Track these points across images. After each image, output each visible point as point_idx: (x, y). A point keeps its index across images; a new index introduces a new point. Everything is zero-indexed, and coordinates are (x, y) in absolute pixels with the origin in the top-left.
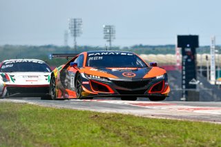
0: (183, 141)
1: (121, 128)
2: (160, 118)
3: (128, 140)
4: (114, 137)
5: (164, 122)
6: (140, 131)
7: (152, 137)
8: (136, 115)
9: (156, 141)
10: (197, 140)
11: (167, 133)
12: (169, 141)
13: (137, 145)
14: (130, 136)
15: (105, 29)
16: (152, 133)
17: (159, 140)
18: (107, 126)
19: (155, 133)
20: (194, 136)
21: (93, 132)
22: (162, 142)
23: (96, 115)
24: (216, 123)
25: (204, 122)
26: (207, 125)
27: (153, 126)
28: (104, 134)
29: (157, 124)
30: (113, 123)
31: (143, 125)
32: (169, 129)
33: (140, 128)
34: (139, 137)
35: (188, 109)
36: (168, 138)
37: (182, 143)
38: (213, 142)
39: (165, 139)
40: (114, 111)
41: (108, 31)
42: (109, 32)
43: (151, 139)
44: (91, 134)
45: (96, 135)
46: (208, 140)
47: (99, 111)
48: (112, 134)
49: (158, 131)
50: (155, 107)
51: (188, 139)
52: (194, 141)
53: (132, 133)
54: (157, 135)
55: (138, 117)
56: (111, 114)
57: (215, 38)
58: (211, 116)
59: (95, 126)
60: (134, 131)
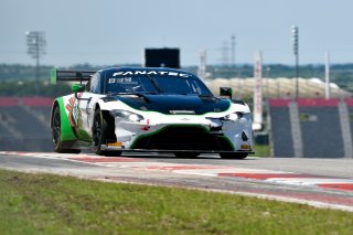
0: (156, 218)
1: (56, 198)
2: (118, 182)
3: (68, 218)
4: (45, 212)
5: (126, 188)
6: (87, 204)
7: (106, 213)
8: (81, 177)
9: (113, 219)
10: (178, 217)
11: (130, 207)
12: (133, 218)
13: (83, 225)
14: (71, 211)
15: (29, 37)
16: (106, 206)
17: (117, 218)
18: (34, 194)
19: (111, 206)
20: (174, 211)
21: (11, 205)
22: (122, 221)
23: (16, 177)
24: (209, 190)
25: (189, 188)
26: (196, 193)
27: (107, 195)
28: (29, 207)
29: (114, 192)
30: (43, 189)
31: (92, 193)
32: (135, 201)
33: (86, 197)
34: (84, 212)
35: (164, 168)
36: (133, 214)
37: (155, 222)
38: (205, 221)
39: (127, 215)
40: (45, 170)
41: (34, 42)
42: (36, 43)
43: (105, 216)
44: (7, 207)
45: (16, 209)
46: (197, 218)
47: (20, 170)
48: (41, 207)
49: (114, 203)
50: (110, 165)
51: (164, 216)
52: (174, 219)
53: (74, 206)
54: (114, 209)
55: (83, 180)
56: (39, 175)
57: (205, 53)
58: (202, 180)
59: (14, 195)
60: (78, 203)
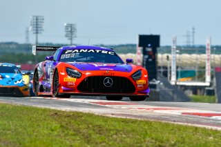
0: (143, 140)
1: (81, 126)
2: (120, 117)
3: (88, 139)
4: (74, 135)
5: (124, 121)
6: (100, 130)
7: (112, 136)
8: (96, 114)
9: (116, 140)
10: (156, 140)
11: (127, 133)
12: (128, 140)
13: (97, 143)
14: (90, 135)
15: (67, 27)
16: (112, 132)
17: (118, 139)
18: (67, 124)
19: (115, 132)
20: (154, 136)
21: (52, 130)
22: (121, 141)
23: (56, 113)
24: (176, 123)
25: (163, 122)
26: (167, 125)
27: (112, 125)
28: (64, 132)
29: (117, 123)
30: (72, 121)
31: (103, 124)
32: (129, 129)
33: (100, 126)
34: (98, 135)
35: (148, 109)
36: (129, 137)
37: (142, 142)
38: (173, 142)
39: (125, 138)
40: (74, 109)
41: (69, 29)
42: (71, 30)
43: (111, 138)
44: (50, 132)
45: (56, 133)
46: (168, 140)
47: (59, 109)
48: (71, 132)
49: (117, 130)
50: (115, 106)
51: (148, 139)
52: (153, 141)
53: (91, 132)
54: (116, 134)
55: (98, 116)
56: (70, 112)
57: (176, 38)
58: (171, 116)
59: (55, 125)
60: (94, 130)
